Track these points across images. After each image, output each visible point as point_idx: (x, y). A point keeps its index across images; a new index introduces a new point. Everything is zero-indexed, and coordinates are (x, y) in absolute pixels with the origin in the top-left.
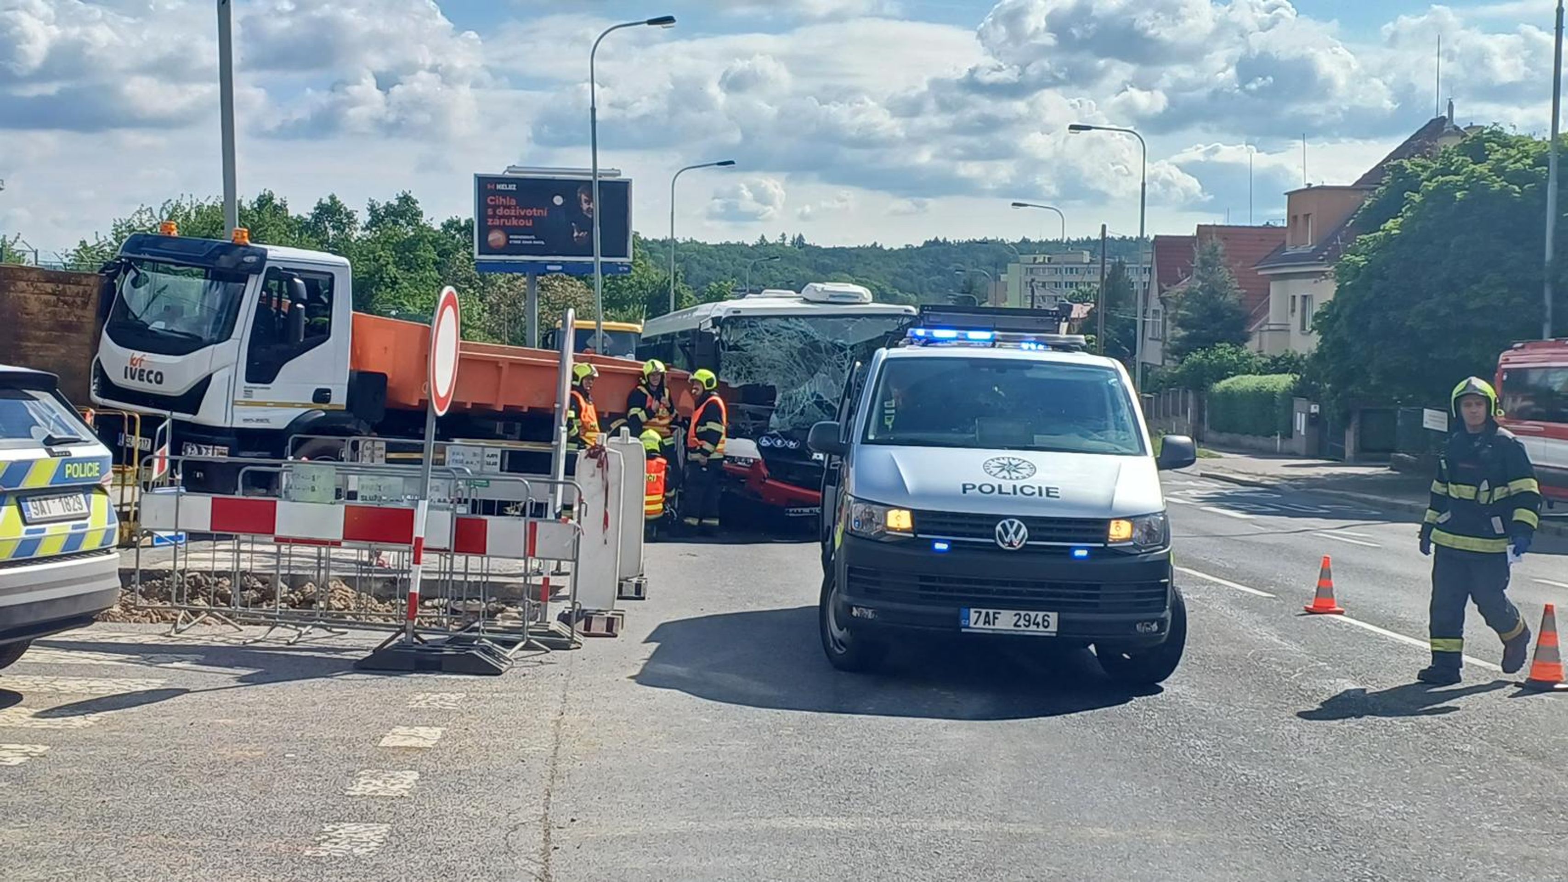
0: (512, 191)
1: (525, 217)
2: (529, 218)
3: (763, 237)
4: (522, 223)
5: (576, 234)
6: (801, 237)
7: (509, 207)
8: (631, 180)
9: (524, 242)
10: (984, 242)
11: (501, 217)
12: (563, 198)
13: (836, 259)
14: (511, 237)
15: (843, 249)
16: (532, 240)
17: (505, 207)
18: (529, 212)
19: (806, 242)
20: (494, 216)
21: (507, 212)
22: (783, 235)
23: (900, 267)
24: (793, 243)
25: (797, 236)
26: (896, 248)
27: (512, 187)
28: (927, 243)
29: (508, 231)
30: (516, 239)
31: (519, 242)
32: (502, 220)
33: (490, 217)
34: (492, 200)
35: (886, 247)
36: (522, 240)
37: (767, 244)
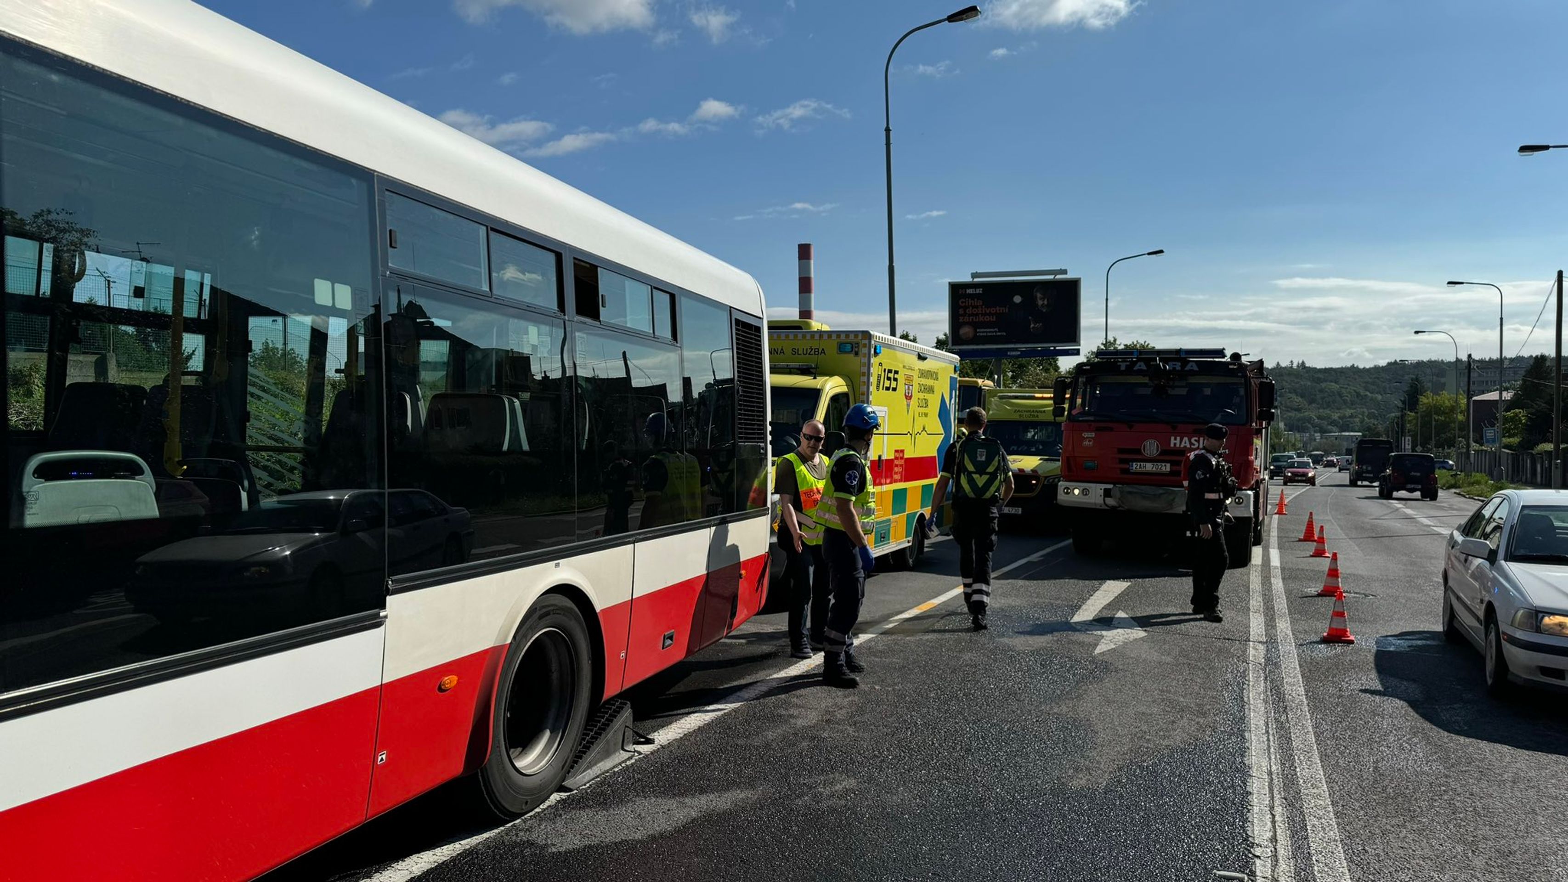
0: (979, 294)
1: (990, 314)
2: (993, 315)
3: (1278, 363)
4: (987, 318)
5: (1032, 326)
6: (1303, 362)
7: (977, 307)
8: (1080, 279)
9: (988, 334)
10: (1430, 362)
11: (969, 315)
12: (1022, 297)
13: (1326, 375)
14: (978, 330)
15: (1331, 369)
16: (996, 332)
17: (973, 307)
18: (993, 310)
19: (1307, 365)
20: (964, 315)
21: (975, 311)
22: (1292, 362)
23: (1371, 378)
24: (1298, 366)
25: (1300, 362)
26: (1367, 367)
27: (979, 291)
28: (1389, 364)
29: (975, 325)
30: (982, 332)
31: (985, 334)
32: (971, 318)
33: (961, 315)
34: (962, 302)
35: (1361, 367)
36: (987, 332)
37: (1281, 367)
